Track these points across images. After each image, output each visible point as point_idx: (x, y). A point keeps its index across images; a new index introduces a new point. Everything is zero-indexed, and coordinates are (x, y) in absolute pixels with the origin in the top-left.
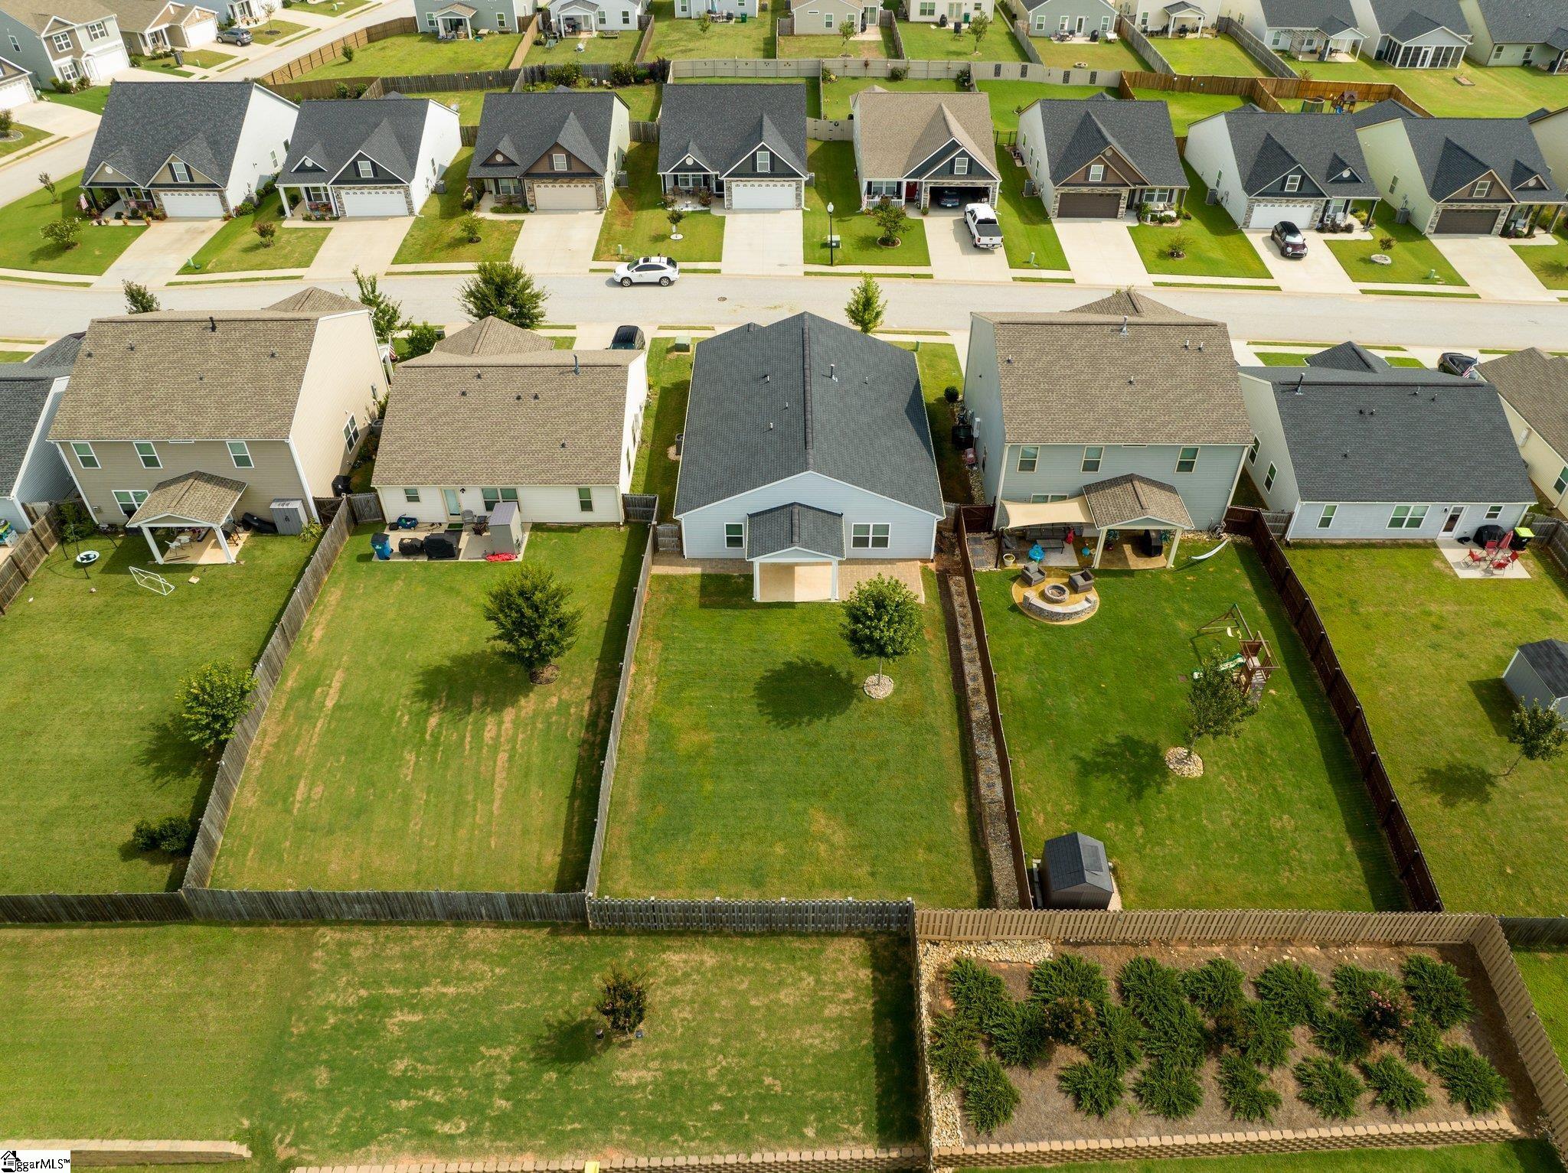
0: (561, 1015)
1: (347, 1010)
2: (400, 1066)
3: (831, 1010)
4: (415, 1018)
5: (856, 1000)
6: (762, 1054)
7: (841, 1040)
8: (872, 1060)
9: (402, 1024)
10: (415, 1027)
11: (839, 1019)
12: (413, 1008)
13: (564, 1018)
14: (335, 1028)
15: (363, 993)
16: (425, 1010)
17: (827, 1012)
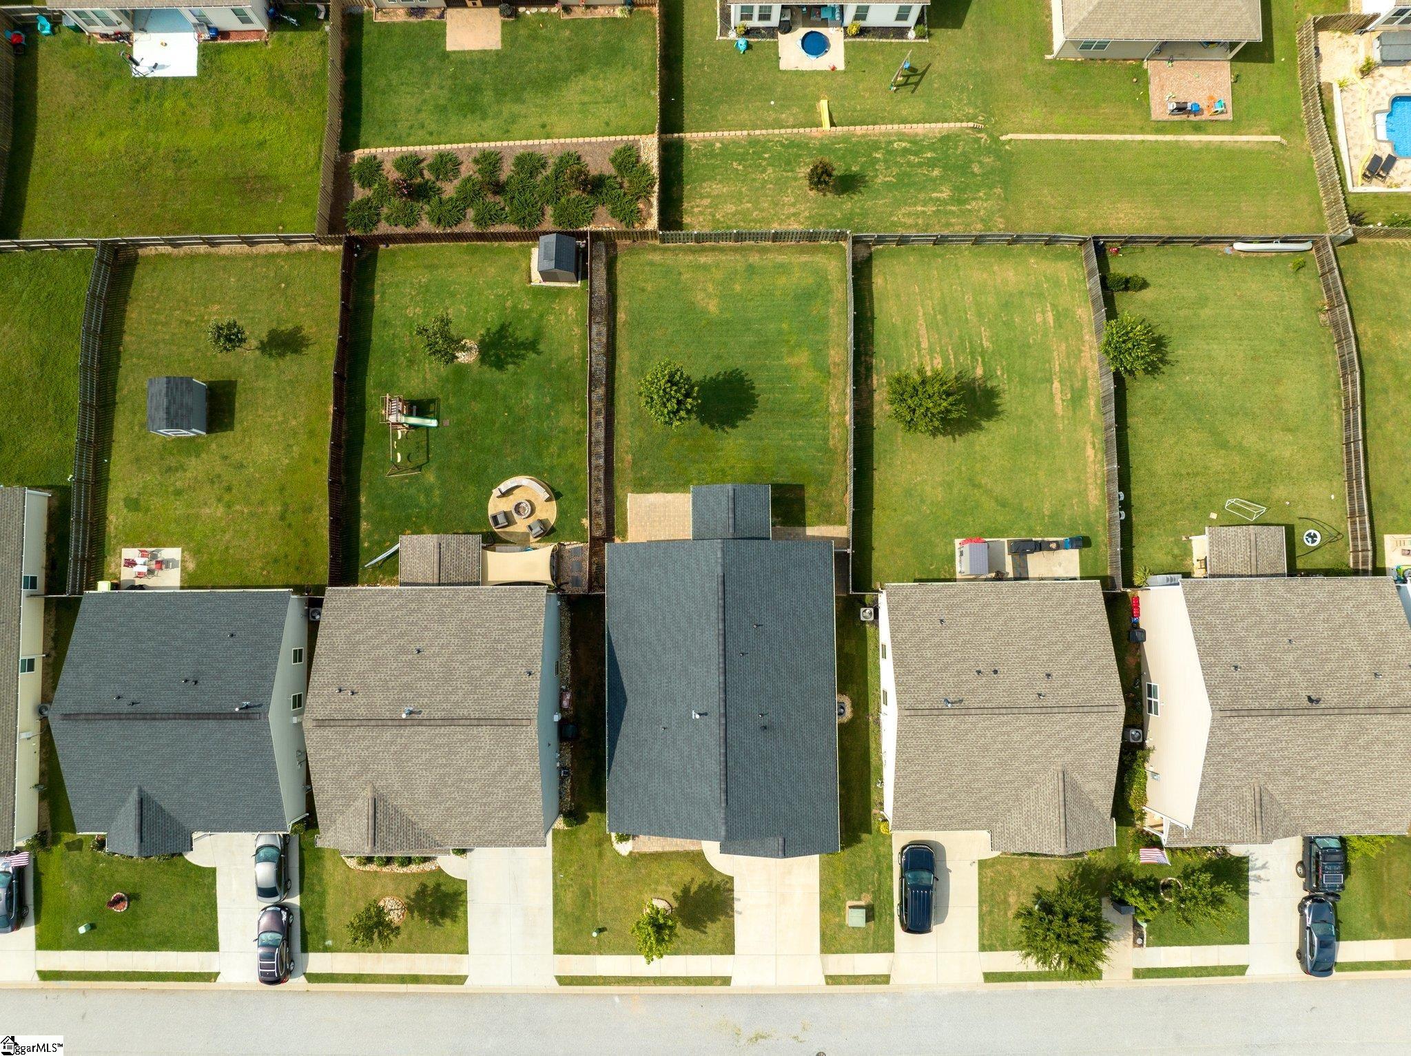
0: (856, 198)
1: (974, 199)
2: (936, 173)
3: (706, 202)
4: (934, 195)
5: (692, 207)
6: (744, 180)
7: (701, 187)
8: (685, 179)
9: (942, 192)
10: (934, 191)
11: (702, 198)
12: (938, 199)
13: (853, 196)
14: (979, 191)
15: (969, 207)
16: (931, 199)
17: (709, 200)
